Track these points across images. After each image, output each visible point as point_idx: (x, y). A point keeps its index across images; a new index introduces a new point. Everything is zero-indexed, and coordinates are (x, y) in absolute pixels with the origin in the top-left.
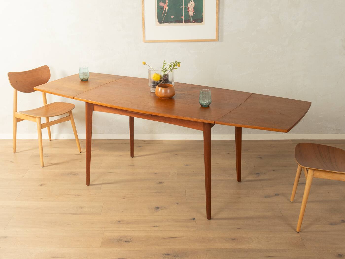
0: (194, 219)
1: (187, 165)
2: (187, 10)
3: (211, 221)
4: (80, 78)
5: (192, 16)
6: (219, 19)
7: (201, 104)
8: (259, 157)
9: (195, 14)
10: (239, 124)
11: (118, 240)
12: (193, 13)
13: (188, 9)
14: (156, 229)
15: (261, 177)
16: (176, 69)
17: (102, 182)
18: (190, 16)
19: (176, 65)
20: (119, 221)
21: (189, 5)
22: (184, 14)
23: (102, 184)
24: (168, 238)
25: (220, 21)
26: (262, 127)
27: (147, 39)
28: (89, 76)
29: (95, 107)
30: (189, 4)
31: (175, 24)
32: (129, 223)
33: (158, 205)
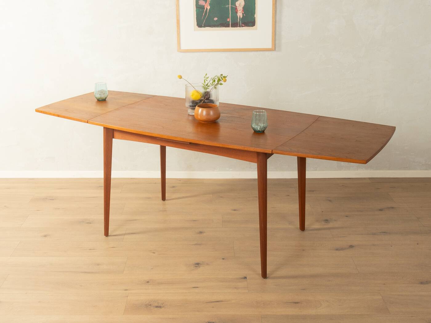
0: (245, 278)
1: (235, 210)
2: (235, 10)
3: (268, 281)
4: (96, 97)
5: (241, 17)
7: (254, 130)
8: (327, 200)
9: (245, 15)
10: (303, 154)
11: (146, 305)
12: (243, 14)
13: (236, 8)
14: (196, 290)
15: (331, 225)
16: (221, 84)
17: (124, 232)
18: (239, 18)
19: (221, 79)
20: (148, 281)
21: (237, 4)
22: (230, 15)
23: (125, 234)
24: (211, 302)
25: (277, 25)
26: (334, 158)
27: (183, 47)
28: (107, 94)
29: (116, 134)
30: (237, 2)
31: (219, 28)
32: (160, 284)
33: (197, 261)
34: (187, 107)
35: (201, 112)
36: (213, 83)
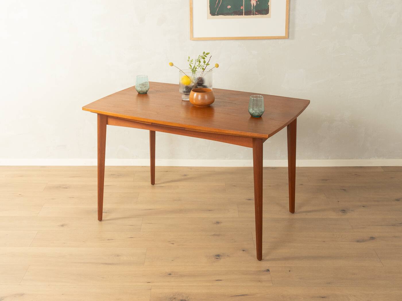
0: (268, 270)
1: (249, 200)
5: (255, 5)
6: (289, 10)
7: (251, 115)
8: (342, 189)
9: (258, 3)
11: (171, 298)
12: (256, 1)
14: (220, 283)
15: (348, 215)
17: (141, 222)
18: (252, 6)
20: (170, 273)
22: (244, 2)
23: (141, 224)
24: (237, 296)
25: (291, 13)
27: (196, 36)
28: (148, 87)
29: (110, 120)
31: (232, 16)
32: (182, 276)
33: (217, 252)
34: (181, 93)
35: (196, 97)
36: (199, 65)
